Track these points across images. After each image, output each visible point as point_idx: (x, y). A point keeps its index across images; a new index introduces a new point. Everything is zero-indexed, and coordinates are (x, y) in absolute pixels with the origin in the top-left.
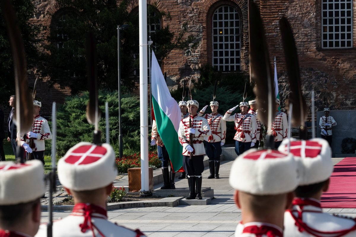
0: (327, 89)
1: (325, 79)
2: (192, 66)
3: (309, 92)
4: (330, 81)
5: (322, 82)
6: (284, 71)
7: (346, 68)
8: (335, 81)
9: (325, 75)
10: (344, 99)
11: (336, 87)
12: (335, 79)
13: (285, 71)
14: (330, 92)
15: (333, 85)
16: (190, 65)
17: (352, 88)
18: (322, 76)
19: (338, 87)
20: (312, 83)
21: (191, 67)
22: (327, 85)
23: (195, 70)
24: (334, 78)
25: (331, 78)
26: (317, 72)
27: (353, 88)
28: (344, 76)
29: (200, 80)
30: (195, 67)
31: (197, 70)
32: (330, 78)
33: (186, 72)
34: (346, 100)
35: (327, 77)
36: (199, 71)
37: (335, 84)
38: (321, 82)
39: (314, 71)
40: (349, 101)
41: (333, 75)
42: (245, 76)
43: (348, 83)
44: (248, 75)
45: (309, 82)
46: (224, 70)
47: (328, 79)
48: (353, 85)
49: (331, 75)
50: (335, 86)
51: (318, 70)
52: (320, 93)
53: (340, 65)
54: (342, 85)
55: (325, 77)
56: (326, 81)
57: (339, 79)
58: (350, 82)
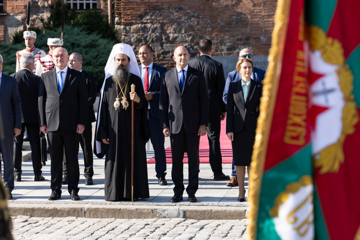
0: (199, 32)
1: (197, 20)
2: (41, 3)
3: (179, 35)
4: (202, 22)
5: (194, 23)
6: (148, 10)
7: (221, 8)
8: (209, 22)
9: (197, 16)
10: (219, 43)
11: (210, 29)
12: (209, 21)
13: (150, 10)
14: (203, 35)
15: (207, 27)
16: (38, 2)
17: (228, 31)
18: (193, 16)
19: (212, 29)
20: (181, 25)
21: (39, 4)
22: (199, 27)
23: (44, 7)
24: (207, 19)
25: (204, 19)
26: (188, 12)
27: (230, 31)
28: (219, 17)
29: (50, 19)
30: (44, 5)
31: (47, 7)
32: (202, 19)
33: (34, 10)
34: (221, 45)
35: (199, 18)
36: (48, 9)
37: (209, 25)
38: (192, 23)
39: (184, 10)
40: (225, 45)
41: (206, 16)
42: (103, 15)
43: (224, 24)
44: (106, 14)
45: (178, 23)
46: (78, 8)
47: (200, 20)
48: (229, 27)
49: (203, 16)
50: (208, 28)
51: (189, 10)
52: (190, 37)
53: (214, 4)
54: (217, 27)
55: (197, 17)
56: (198, 22)
57: (214, 20)
58: (226, 24)
